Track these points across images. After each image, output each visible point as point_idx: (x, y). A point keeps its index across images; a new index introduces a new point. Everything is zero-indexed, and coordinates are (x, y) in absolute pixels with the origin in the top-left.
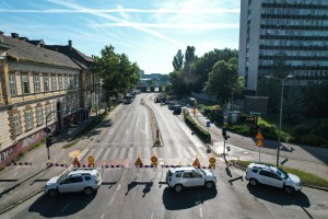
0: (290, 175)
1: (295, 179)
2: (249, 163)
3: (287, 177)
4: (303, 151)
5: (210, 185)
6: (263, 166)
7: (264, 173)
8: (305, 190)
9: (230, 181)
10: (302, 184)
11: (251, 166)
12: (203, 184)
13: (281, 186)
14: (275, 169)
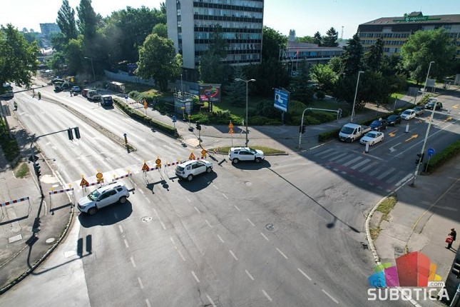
0: (257, 151)
1: (260, 152)
2: (230, 148)
3: (256, 152)
4: (256, 131)
5: (209, 171)
6: (240, 148)
7: (242, 153)
8: (267, 158)
9: (219, 164)
10: (265, 154)
11: (233, 149)
12: (205, 170)
13: (253, 159)
14: (248, 149)
